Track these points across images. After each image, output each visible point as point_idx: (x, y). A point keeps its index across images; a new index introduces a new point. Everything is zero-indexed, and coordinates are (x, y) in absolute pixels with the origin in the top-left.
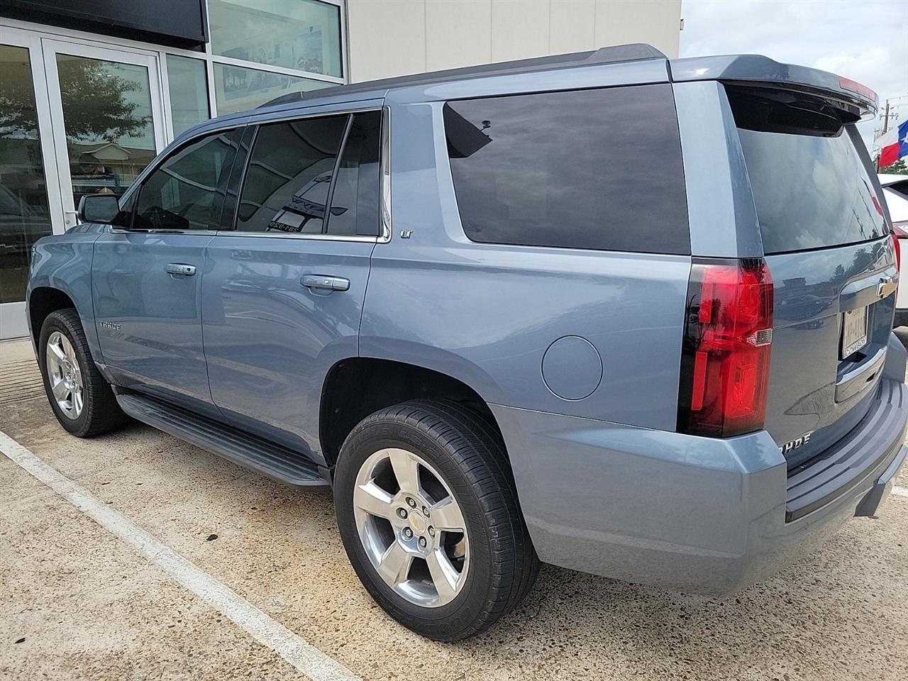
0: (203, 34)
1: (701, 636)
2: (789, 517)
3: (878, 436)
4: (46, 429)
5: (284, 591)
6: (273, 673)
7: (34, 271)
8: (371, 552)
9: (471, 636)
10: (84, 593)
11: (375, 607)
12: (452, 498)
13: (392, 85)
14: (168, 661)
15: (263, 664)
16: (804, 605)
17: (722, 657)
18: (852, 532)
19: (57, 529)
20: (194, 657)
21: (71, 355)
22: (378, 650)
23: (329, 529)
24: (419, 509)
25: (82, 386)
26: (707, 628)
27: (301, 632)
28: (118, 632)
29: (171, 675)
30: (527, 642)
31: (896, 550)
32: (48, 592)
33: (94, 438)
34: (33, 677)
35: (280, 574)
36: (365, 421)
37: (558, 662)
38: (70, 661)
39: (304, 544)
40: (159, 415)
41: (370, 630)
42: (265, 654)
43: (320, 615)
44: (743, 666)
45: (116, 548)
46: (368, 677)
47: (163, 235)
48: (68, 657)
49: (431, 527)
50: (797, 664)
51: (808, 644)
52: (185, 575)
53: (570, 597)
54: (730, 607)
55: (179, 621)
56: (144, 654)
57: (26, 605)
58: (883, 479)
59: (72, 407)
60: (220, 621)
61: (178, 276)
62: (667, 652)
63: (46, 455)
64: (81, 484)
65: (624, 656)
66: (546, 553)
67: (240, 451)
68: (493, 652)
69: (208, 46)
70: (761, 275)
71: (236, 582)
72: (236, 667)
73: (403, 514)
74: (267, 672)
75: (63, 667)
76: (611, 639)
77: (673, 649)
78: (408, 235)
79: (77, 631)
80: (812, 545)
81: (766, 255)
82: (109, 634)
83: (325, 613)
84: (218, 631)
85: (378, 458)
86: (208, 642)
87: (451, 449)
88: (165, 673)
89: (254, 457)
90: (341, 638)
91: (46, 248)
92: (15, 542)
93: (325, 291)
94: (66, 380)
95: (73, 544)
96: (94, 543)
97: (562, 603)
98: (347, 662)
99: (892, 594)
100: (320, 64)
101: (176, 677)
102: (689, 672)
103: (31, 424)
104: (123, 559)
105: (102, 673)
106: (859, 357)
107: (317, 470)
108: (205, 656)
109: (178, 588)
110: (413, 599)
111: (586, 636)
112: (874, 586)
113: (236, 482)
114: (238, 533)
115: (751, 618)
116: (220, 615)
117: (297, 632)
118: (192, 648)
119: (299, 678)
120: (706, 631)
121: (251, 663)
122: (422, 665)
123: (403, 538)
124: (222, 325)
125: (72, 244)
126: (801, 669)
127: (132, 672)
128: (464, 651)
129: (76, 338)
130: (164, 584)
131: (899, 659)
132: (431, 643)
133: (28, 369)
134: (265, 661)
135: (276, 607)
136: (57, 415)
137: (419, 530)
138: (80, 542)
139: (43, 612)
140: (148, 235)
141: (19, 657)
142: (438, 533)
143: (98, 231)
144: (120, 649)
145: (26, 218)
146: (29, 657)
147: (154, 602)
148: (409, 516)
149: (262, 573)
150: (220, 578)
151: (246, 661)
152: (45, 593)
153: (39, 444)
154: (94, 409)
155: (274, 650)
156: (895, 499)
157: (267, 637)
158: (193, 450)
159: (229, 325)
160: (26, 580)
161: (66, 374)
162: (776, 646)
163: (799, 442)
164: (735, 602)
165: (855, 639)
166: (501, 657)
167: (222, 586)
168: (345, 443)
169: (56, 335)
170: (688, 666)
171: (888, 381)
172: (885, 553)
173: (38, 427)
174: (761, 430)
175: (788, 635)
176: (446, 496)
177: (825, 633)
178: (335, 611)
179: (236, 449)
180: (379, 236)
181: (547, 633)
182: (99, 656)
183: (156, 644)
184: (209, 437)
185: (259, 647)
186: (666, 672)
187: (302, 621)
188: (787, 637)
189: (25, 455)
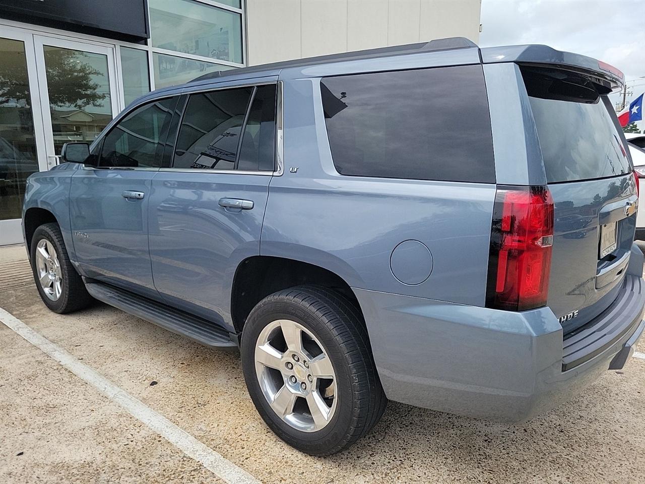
0: (146, 33)
1: (499, 454)
2: (565, 368)
3: (625, 313)
4: (34, 308)
5: (205, 420)
6: (199, 477)
7: (27, 197)
8: (267, 393)
9: (338, 452)
10: (64, 421)
11: (269, 432)
12: (325, 355)
13: (282, 67)
14: (124, 468)
15: (192, 471)
16: (572, 434)
17: (514, 469)
18: (605, 384)
19: (44, 377)
20: (143, 466)
21: (53, 256)
22: (272, 462)
23: (236, 378)
24: (301, 363)
25: (61, 277)
26: (504, 449)
27: (218, 449)
28: (89, 448)
29: (127, 478)
30: (377, 457)
31: (637, 396)
32: (39, 421)
33: (69, 314)
34: (29, 479)
35: (202, 409)
36: (264, 300)
37: (399, 471)
38: (55, 468)
39: (218, 388)
40: (116, 297)
41: (266, 448)
42: (192, 464)
43: (231, 437)
44: (530, 475)
45: (86, 390)
46: (265, 481)
47: (121, 171)
48: (54, 465)
49: (309, 375)
50: (568, 475)
51: (575, 460)
52: (134, 409)
53: (407, 426)
54: (520, 434)
55: (132, 441)
56: (107, 463)
57: (24, 430)
58: (629, 343)
59: (54, 293)
60: (160, 441)
61: (132, 200)
62: (476, 465)
63: (35, 326)
64: (61, 346)
65: (445, 468)
66: (391, 393)
67: (173, 322)
68: (353, 464)
69: (149, 41)
70: (545, 198)
71: (171, 414)
72: (172, 473)
73: (290, 366)
74: (194, 476)
75: (51, 472)
76: (436, 455)
77: (480, 463)
78: (295, 170)
79: (60, 447)
80: (578, 390)
81: (548, 184)
82: (82, 450)
83: (234, 436)
84: (159, 448)
85: (273, 327)
86: (152, 455)
87: (325, 320)
88: (122, 477)
89: (184, 327)
90: (246, 453)
91: (37, 180)
92: (15, 385)
93: (236, 210)
94: (49, 273)
95: (56, 387)
96: (71, 386)
97: (400, 431)
98: (251, 470)
99: (634, 427)
100: (227, 54)
101: (130, 480)
102: (492, 479)
103: (24, 304)
104: (91, 398)
105: (78, 477)
106: (611, 258)
107: (229, 336)
108: (150, 465)
109: (131, 418)
110: (296, 426)
111: (418, 453)
112: (622, 421)
113: (169, 345)
114: (172, 380)
115: (534, 442)
116: (160, 437)
117: (214, 449)
118: (141, 459)
119: (217, 480)
120: (503, 451)
121: (183, 470)
122: (303, 473)
123: (290, 383)
124: (158, 235)
125: (53, 178)
126: (571, 478)
127: (99, 476)
128: (332, 463)
129: (58, 244)
130: (121, 416)
131: (640, 472)
132: (309, 457)
133: (21, 266)
134: (193, 469)
135: (199, 432)
136: (43, 298)
137: (301, 378)
138: (60, 386)
139: (36, 434)
140: (109, 171)
141: (20, 465)
142: (315, 380)
143: (74, 169)
144: (91, 460)
145: (18, 160)
146: (26, 465)
147: (114, 428)
148: (294, 368)
149: (189, 408)
150: (160, 411)
151: (179, 469)
152: (37, 421)
153: (30, 318)
154: (70, 294)
155: (199, 462)
156: (635, 360)
157: (194, 452)
158: (140, 322)
159: (163, 235)
160: (23, 412)
161: (50, 269)
162: (553, 462)
163: (570, 316)
164: (523, 431)
165: (609, 457)
166: (358, 468)
167: (162, 417)
168: (249, 316)
169: (43, 241)
170: (491, 475)
171: (631, 276)
172: (629, 398)
173: (29, 306)
174: (544, 306)
175: (561, 454)
176: (321, 353)
177: (588, 453)
178: (241, 435)
179: (171, 321)
180: (274, 171)
181: (391, 451)
182: (76, 465)
183: (116, 457)
184: (151, 313)
185: (189, 460)
186: (475, 479)
187: (218, 441)
188: (561, 455)
189: (20, 326)
